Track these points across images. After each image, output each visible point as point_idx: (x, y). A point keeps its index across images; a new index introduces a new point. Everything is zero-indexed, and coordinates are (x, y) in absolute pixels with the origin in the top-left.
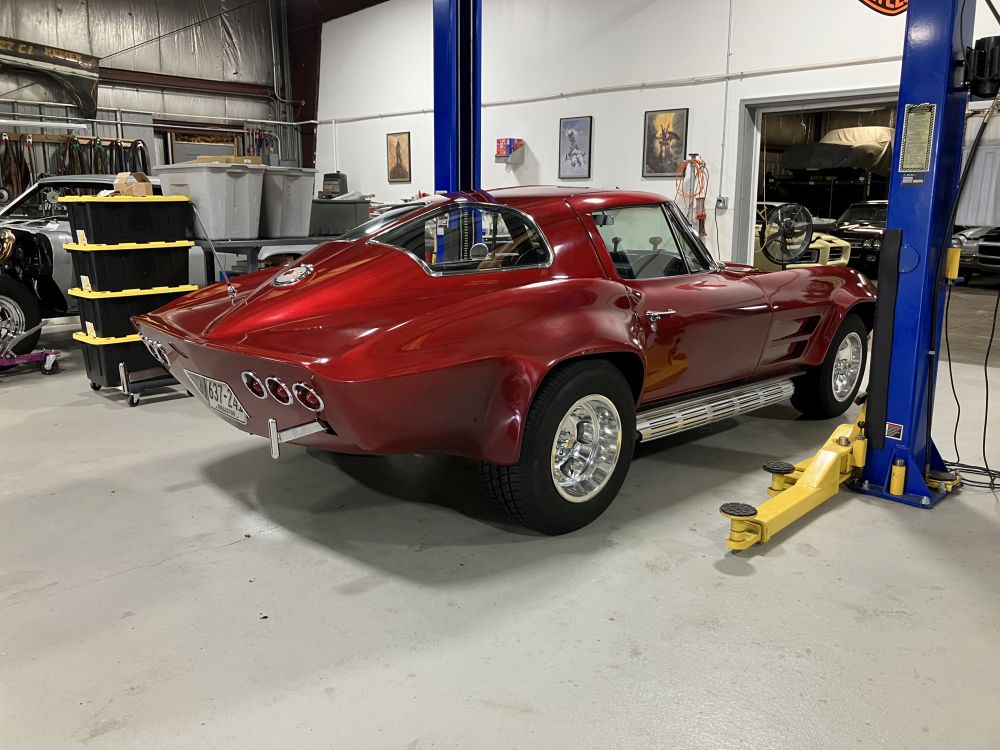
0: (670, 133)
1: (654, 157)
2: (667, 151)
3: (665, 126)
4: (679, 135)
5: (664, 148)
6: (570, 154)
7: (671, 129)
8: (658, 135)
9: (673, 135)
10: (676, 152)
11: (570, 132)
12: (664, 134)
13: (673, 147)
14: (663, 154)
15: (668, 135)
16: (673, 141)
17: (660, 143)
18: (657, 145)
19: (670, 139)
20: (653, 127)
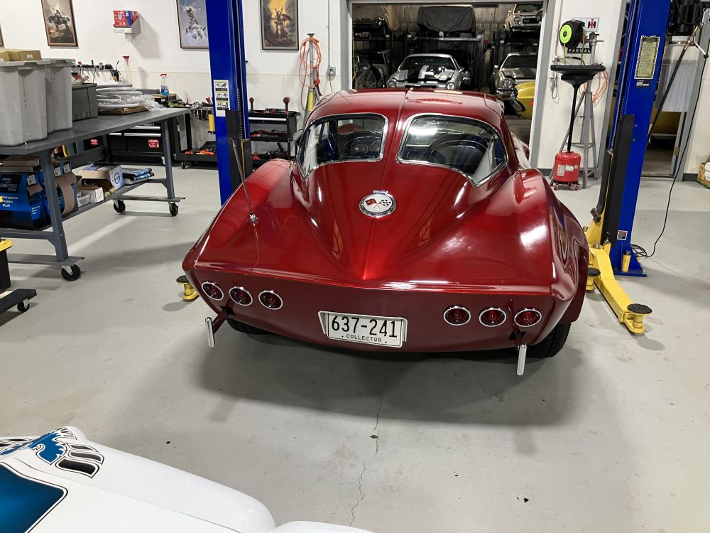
0: (284, 15)
1: (271, 34)
2: (282, 30)
3: (279, 10)
4: (292, 17)
5: (279, 27)
6: (190, 28)
7: (284, 12)
8: (273, 16)
9: (287, 17)
10: (291, 31)
11: (188, 8)
12: (278, 16)
13: (287, 26)
14: (279, 32)
15: (282, 17)
16: (287, 23)
17: (275, 22)
18: (273, 24)
19: (284, 20)
20: (269, 10)
